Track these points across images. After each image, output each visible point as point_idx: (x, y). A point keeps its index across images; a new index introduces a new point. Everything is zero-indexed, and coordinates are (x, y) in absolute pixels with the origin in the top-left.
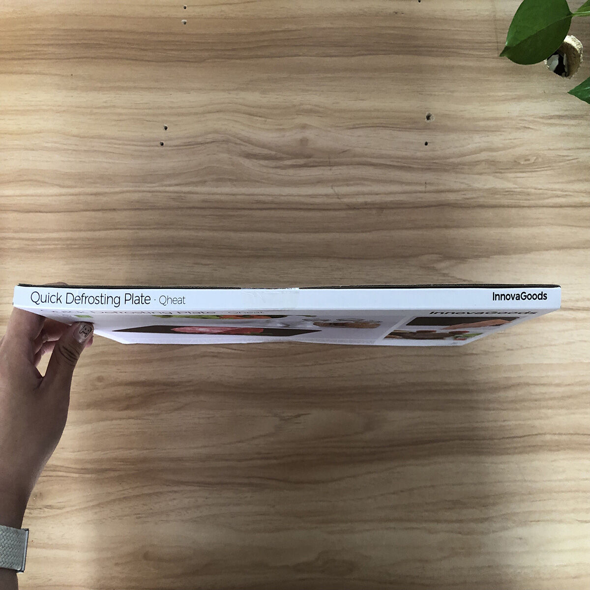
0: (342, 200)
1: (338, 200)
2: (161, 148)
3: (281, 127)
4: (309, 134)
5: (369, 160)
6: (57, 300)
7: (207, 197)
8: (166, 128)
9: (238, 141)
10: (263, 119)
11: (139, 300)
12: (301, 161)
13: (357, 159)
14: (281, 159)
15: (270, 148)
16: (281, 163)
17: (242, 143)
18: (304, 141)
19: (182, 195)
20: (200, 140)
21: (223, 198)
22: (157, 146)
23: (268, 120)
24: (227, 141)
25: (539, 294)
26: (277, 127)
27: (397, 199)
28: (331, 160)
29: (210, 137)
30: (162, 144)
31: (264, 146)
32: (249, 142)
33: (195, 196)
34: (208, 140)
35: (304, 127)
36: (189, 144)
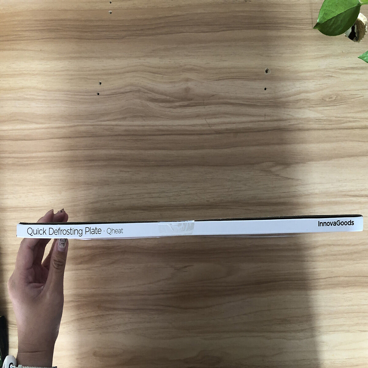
0: (212, 128)
1: (209, 128)
2: (98, 97)
3: (173, 81)
4: (190, 85)
5: (229, 101)
6: (44, 233)
7: (127, 128)
8: (100, 83)
9: (146, 91)
10: (162, 76)
11: (94, 231)
12: (186, 103)
13: (221, 100)
14: (173, 102)
15: (166, 95)
16: (173, 104)
17: (148, 92)
18: (187, 90)
19: (112, 127)
20: (122, 90)
21: (137, 128)
22: (95, 95)
23: (164, 76)
24: (139, 91)
25: (349, 222)
26: (170, 81)
27: (246, 126)
28: (205, 101)
29: (128, 89)
30: (98, 94)
31: (162, 94)
32: (153, 91)
33: (119, 127)
34: (127, 91)
35: (187, 80)
36: (115, 94)
